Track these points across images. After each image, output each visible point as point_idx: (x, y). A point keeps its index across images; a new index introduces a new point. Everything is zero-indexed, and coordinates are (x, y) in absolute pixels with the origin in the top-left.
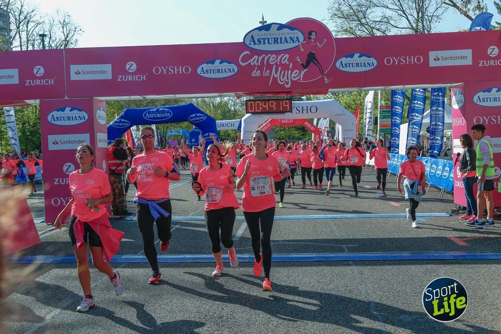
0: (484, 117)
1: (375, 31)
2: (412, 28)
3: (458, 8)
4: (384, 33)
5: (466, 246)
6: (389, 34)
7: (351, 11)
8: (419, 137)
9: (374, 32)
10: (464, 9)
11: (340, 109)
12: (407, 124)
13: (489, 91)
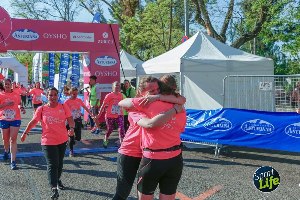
0: (101, 72)
1: (39, 16)
2: (62, 18)
3: (87, 9)
4: (45, 18)
5: (90, 145)
6: (48, 20)
7: (24, 3)
8: (65, 82)
9: (39, 18)
10: (91, 10)
11: (17, 63)
12: (59, 74)
13: (103, 57)
